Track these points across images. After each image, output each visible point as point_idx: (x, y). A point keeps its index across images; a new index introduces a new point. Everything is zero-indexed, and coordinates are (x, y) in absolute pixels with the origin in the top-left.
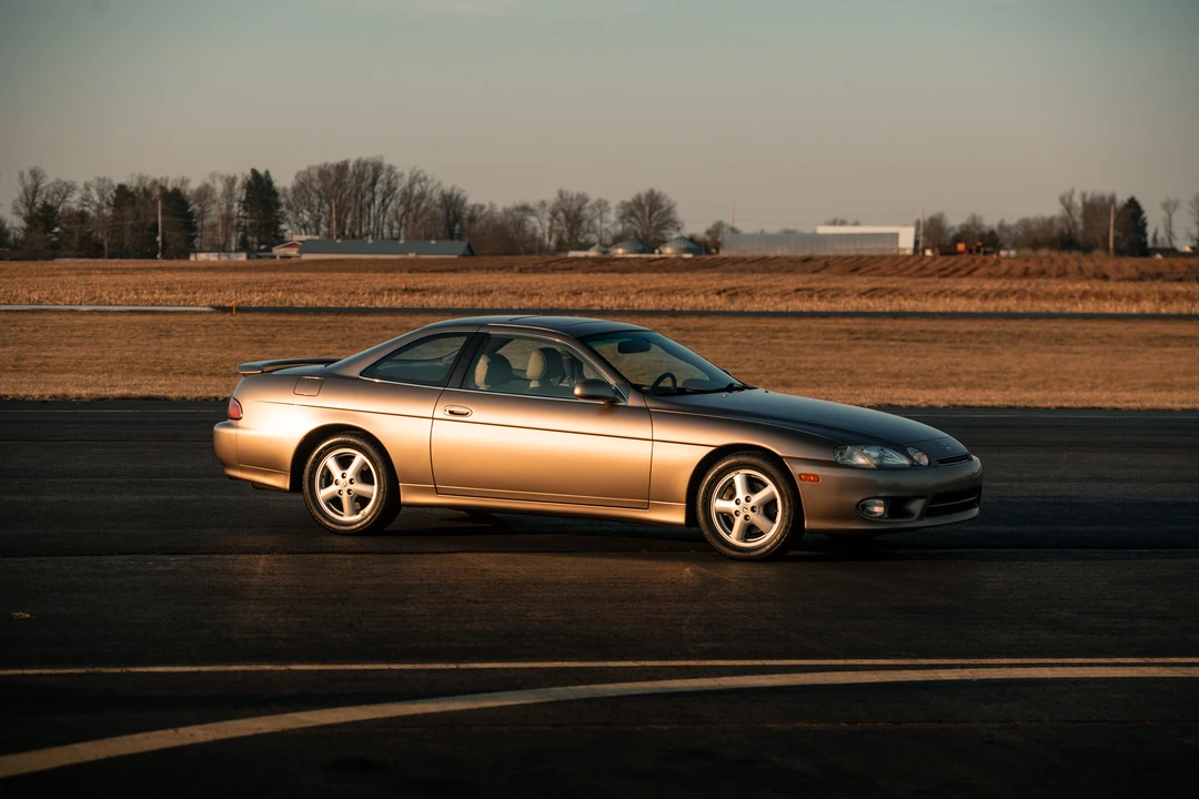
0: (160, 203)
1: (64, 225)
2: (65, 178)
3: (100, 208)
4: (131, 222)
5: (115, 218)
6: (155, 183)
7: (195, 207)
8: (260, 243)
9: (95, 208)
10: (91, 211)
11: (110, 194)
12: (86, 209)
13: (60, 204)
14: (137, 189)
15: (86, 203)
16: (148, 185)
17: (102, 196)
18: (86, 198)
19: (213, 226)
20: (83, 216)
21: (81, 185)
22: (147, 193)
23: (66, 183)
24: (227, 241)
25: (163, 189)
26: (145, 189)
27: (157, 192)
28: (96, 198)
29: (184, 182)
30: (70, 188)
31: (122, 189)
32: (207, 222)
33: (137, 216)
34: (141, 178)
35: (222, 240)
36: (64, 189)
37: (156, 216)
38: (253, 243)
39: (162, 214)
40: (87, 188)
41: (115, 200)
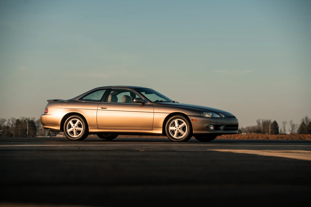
0: (28, 124)
1: (3, 130)
2: (4, 118)
3: (12, 125)
4: (20, 128)
5: (16, 127)
6: (26, 119)
7: (37, 125)
8: (53, 134)
9: (11, 125)
10: (10, 126)
11: (15, 122)
12: (9, 126)
13: (2, 124)
14: (22, 120)
15: (9, 124)
16: (25, 119)
17: (13, 122)
18: (9, 123)
19: (41, 130)
20: (8, 127)
21: (7, 120)
22: (25, 121)
23: (3, 119)
24: (45, 133)
25: (29, 120)
26: (24, 120)
27: (27, 121)
28: (11, 123)
29: (34, 118)
30: (5, 120)
31: (18, 120)
32: (40, 128)
33: (22, 127)
34: (23, 118)
35: (43, 133)
36: (3, 121)
37: (27, 127)
38: (51, 134)
39: (28, 127)
40: (9, 120)
41: (16, 123)
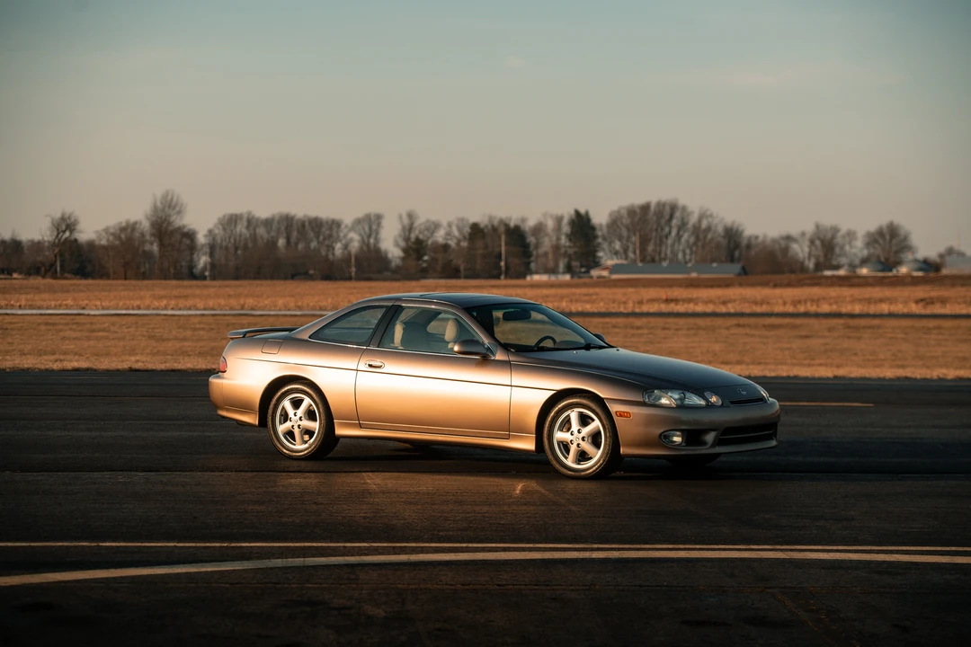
0: (503, 238)
1: (433, 255)
2: (433, 218)
3: (459, 242)
4: (480, 252)
5: (470, 248)
6: (501, 221)
7: (531, 240)
8: (582, 266)
9: (455, 241)
10: (452, 243)
11: (467, 230)
12: (450, 242)
13: (429, 238)
14: (486, 226)
15: (449, 237)
16: (496, 223)
17: (460, 230)
18: (449, 234)
19: (546, 254)
20: (446, 247)
21: (445, 223)
22: (495, 229)
23: (433, 223)
24: (557, 266)
25: (507, 225)
26: (493, 226)
27: (502, 229)
28: (456, 233)
29: (524, 220)
30: (437, 226)
31: (475, 227)
32: (541, 251)
33: (486, 247)
34: (491, 218)
35: (551, 264)
36: (433, 227)
37: (500, 246)
38: (576, 267)
39: (506, 244)
40: (450, 225)
41: (470, 234)
